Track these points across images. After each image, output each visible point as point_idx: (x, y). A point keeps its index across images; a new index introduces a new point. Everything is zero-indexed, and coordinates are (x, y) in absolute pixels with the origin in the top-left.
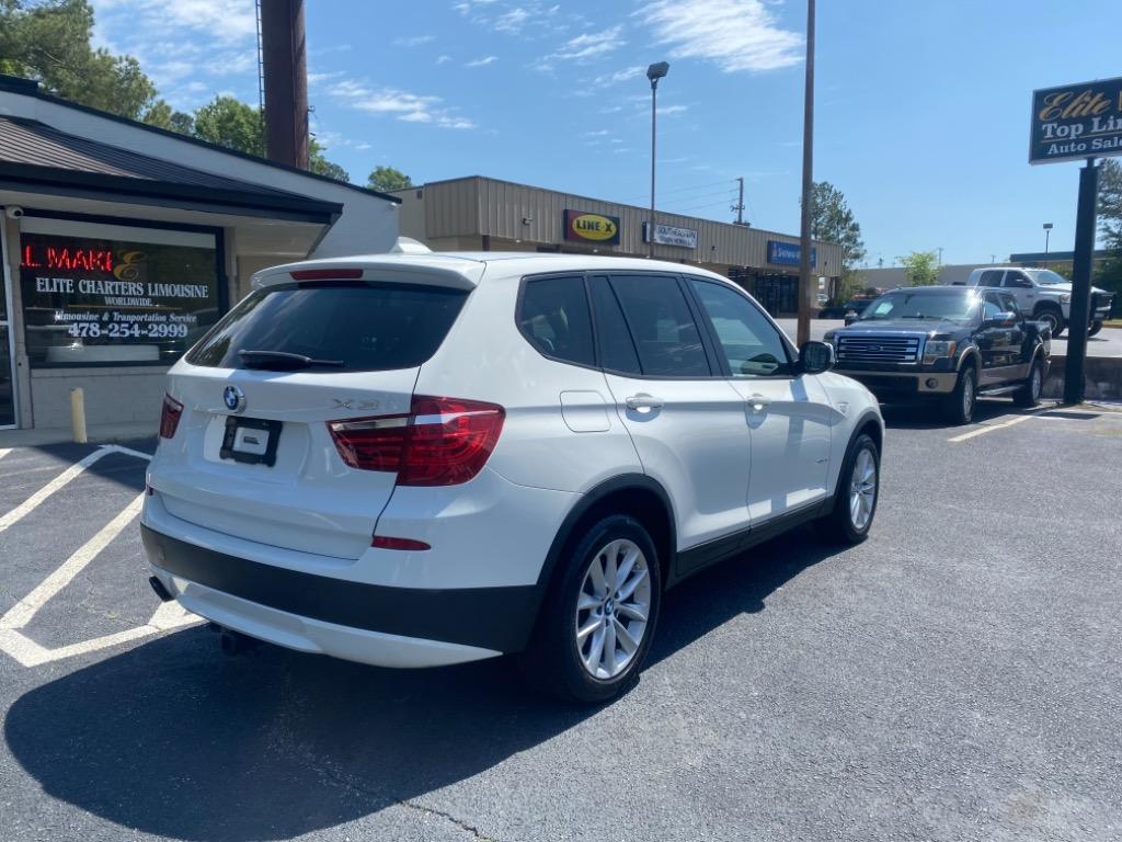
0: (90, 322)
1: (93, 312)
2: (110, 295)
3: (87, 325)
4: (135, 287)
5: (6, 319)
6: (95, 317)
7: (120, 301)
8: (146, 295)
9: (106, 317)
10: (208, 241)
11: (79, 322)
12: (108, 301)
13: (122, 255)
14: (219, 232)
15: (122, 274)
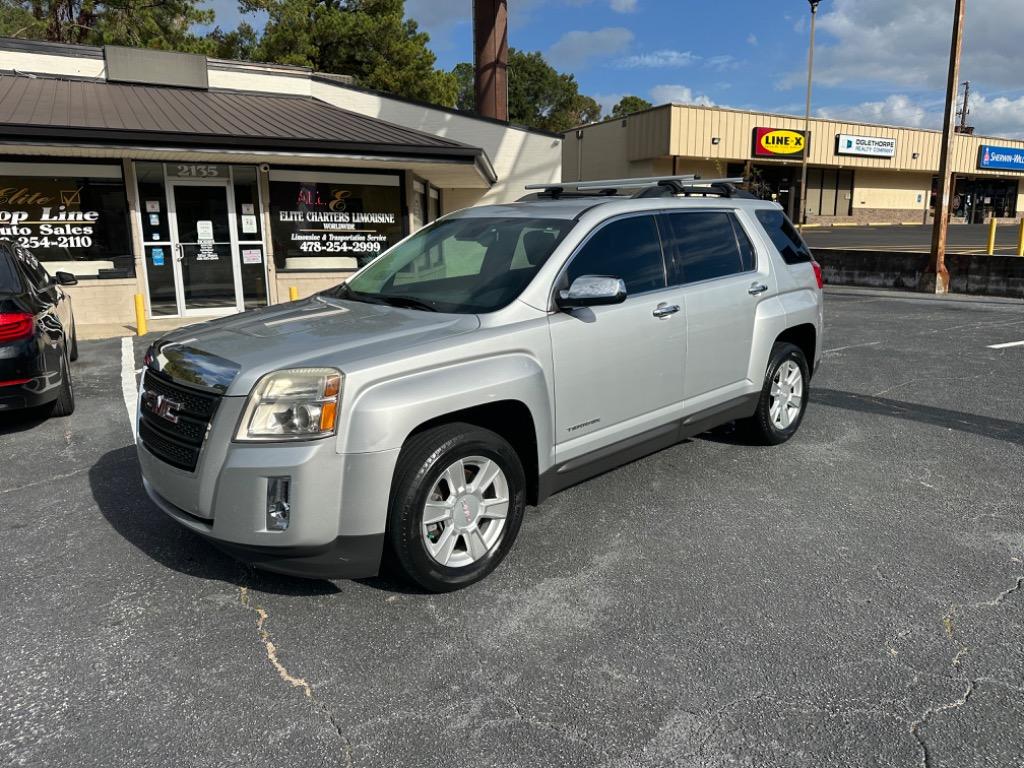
0: (314, 241)
1: (316, 234)
2: (326, 222)
3: (312, 243)
4: (343, 217)
5: (261, 240)
6: (318, 238)
7: (334, 226)
8: (351, 222)
9: (324, 238)
10: (394, 181)
11: (307, 241)
12: (326, 226)
13: (335, 193)
14: (401, 173)
15: (334, 207)
